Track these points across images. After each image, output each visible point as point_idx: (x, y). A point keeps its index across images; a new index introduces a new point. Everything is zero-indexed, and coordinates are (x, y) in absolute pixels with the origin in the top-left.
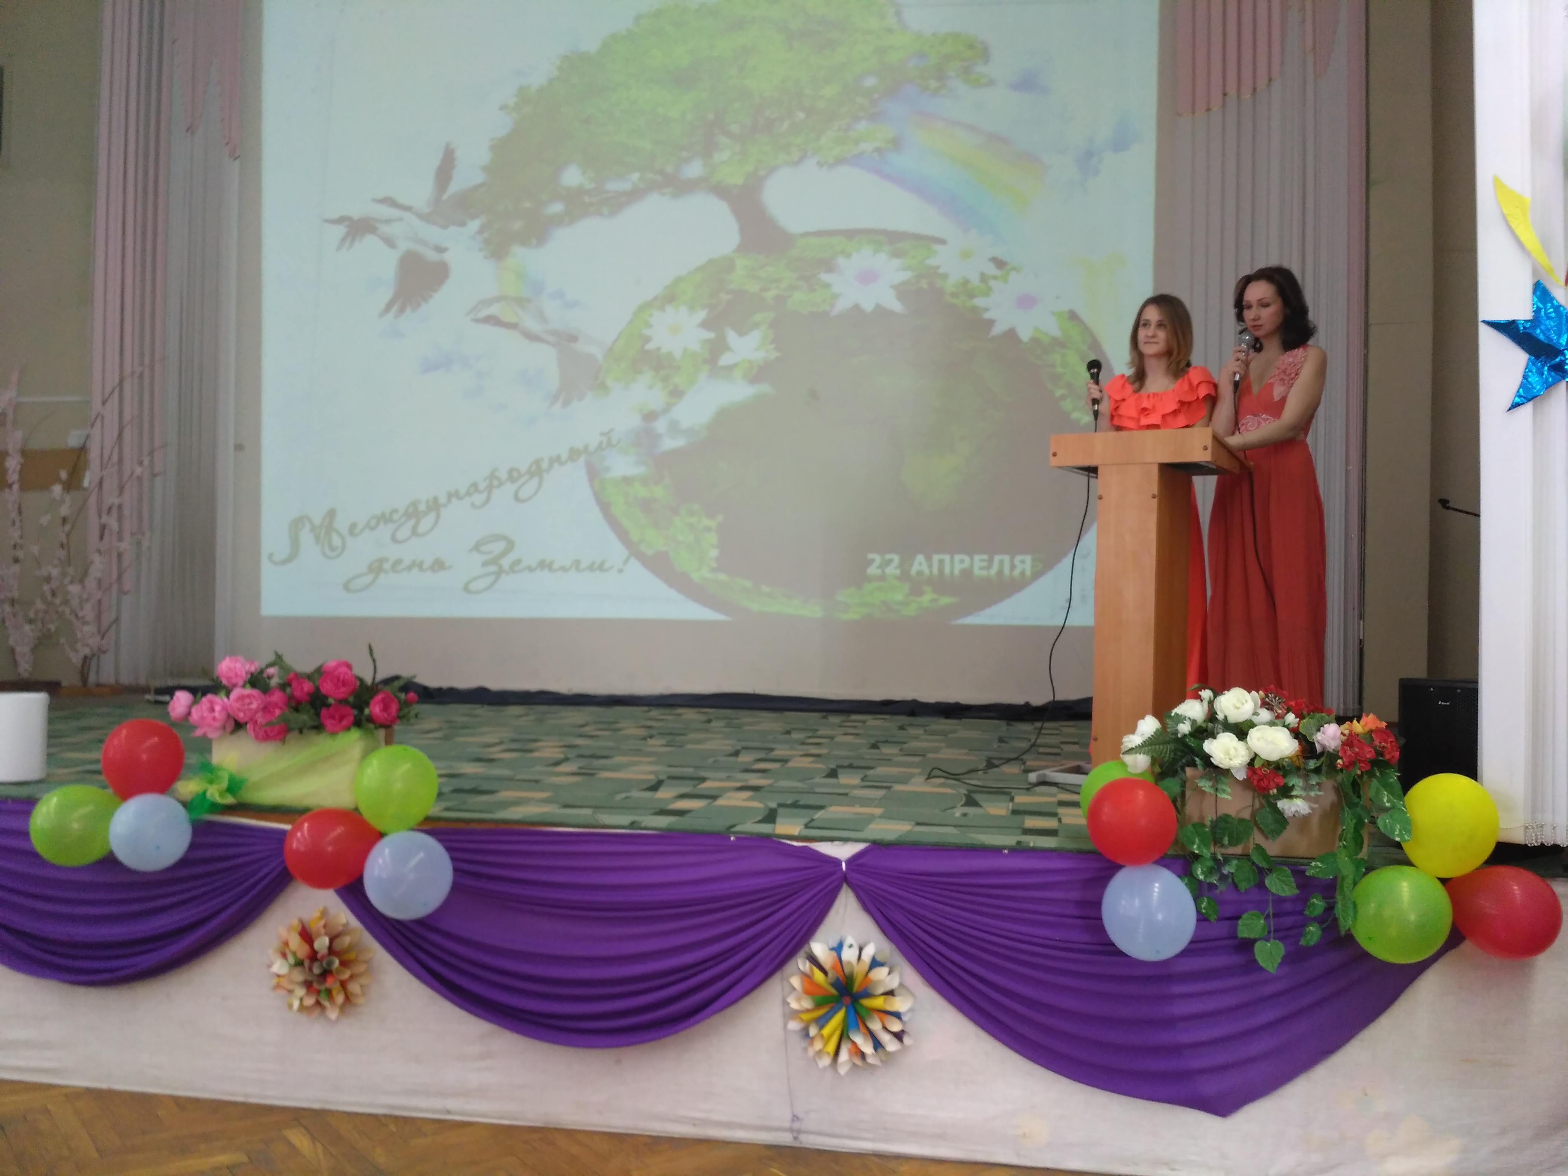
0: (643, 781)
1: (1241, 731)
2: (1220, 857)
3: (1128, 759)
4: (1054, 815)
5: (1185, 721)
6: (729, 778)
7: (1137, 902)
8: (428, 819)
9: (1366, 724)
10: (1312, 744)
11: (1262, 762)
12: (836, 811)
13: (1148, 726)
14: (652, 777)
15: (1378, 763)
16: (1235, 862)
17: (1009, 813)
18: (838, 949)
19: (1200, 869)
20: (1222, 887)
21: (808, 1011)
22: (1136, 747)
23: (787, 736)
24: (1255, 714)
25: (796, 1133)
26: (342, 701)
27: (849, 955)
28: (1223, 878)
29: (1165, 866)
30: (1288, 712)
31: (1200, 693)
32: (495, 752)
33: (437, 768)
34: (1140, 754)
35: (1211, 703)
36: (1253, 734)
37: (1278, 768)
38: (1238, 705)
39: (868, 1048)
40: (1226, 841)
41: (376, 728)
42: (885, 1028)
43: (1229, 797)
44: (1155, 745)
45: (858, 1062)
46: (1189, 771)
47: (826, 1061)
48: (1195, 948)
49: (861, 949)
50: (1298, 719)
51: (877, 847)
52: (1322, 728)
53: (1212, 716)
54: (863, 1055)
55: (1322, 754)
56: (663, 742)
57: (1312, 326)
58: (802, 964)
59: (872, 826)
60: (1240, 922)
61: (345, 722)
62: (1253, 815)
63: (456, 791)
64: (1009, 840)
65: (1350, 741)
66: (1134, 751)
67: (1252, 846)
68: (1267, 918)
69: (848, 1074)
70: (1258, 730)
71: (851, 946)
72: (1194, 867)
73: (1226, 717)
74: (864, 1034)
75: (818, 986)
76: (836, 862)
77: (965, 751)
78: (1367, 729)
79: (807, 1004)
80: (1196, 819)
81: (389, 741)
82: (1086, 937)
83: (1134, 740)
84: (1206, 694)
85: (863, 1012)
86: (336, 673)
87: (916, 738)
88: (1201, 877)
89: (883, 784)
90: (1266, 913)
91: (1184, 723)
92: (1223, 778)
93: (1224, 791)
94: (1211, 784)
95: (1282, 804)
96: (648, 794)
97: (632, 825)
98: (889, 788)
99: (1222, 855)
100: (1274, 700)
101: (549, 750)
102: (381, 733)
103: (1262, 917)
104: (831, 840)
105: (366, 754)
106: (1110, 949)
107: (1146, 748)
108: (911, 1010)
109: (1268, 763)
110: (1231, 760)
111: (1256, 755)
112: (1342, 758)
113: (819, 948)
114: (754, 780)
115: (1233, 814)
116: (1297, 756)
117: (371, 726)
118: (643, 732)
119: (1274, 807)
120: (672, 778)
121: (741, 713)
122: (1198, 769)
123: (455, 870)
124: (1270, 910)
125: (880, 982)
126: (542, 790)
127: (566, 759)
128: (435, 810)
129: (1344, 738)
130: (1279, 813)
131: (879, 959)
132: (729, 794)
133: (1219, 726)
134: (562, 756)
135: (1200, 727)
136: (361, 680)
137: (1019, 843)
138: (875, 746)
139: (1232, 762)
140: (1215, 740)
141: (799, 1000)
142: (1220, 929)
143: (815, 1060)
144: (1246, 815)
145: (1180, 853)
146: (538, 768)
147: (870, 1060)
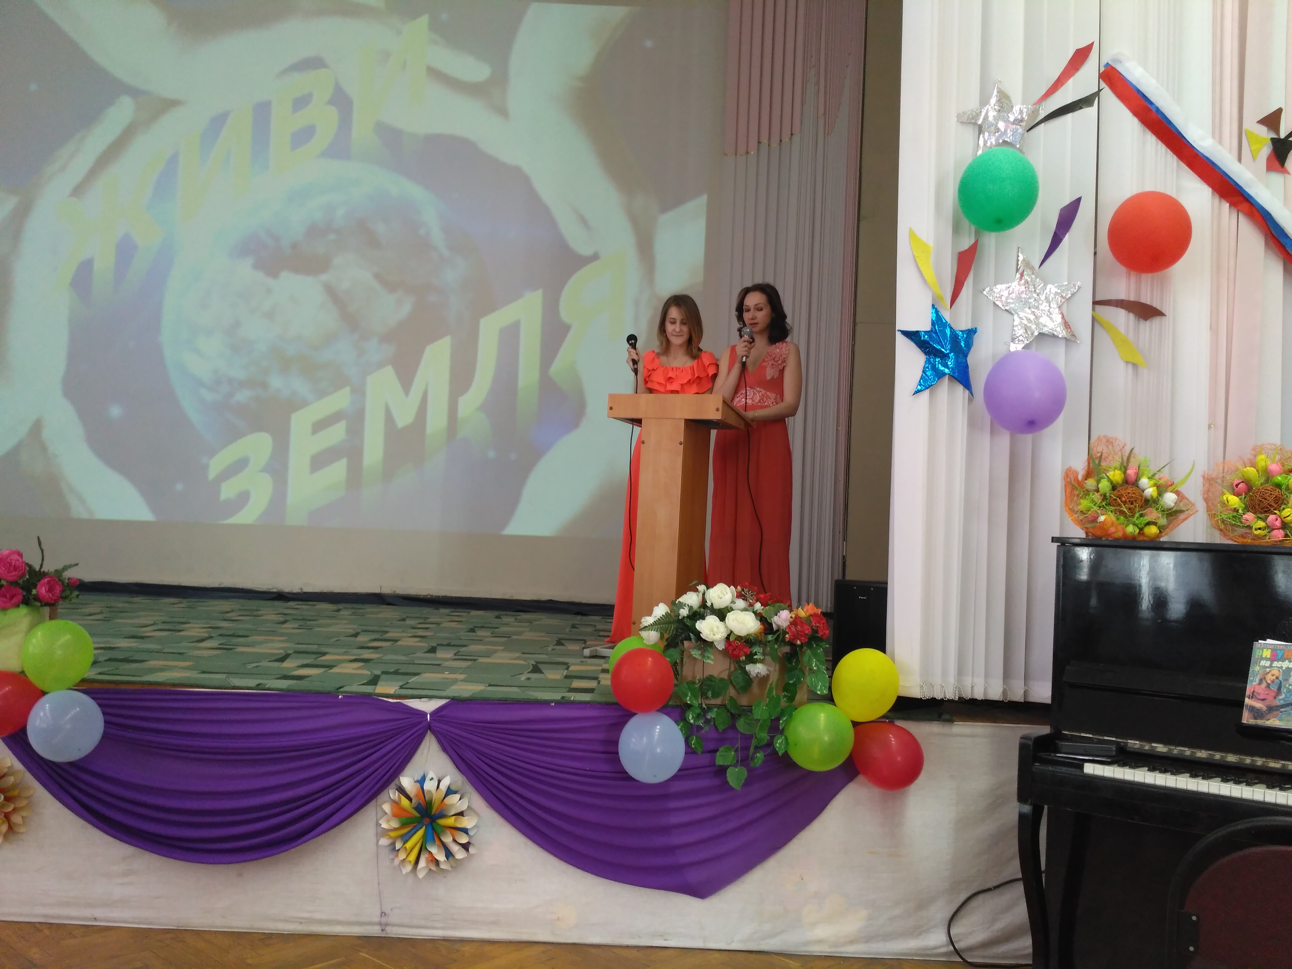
0: (273, 654)
1: (722, 614)
2: (704, 706)
3: (644, 634)
4: (596, 678)
5: (684, 607)
6: (346, 653)
7: (645, 739)
8: (84, 681)
9: (807, 611)
10: (770, 625)
11: (736, 637)
12: (428, 677)
13: (661, 610)
14: (282, 651)
15: (814, 639)
16: (716, 710)
17: (562, 678)
18: (422, 781)
19: (691, 715)
20: (707, 728)
21: (395, 829)
22: (649, 625)
23: (403, 622)
24: (733, 602)
25: (383, 926)
26: (14, 583)
27: (429, 786)
28: (707, 721)
29: (667, 714)
30: (757, 602)
31: (697, 587)
32: (147, 631)
33: (94, 643)
34: (652, 631)
35: (704, 594)
36: (730, 616)
37: (748, 641)
38: (721, 596)
39: (441, 857)
40: (710, 694)
41: (42, 606)
42: (455, 841)
43: (712, 662)
44: (663, 624)
45: (434, 868)
46: (686, 643)
47: (408, 868)
48: (683, 773)
49: (439, 781)
50: (763, 607)
51: (455, 702)
52: (778, 613)
53: (704, 604)
54: (437, 863)
55: (778, 631)
56: (296, 625)
57: (789, 328)
58: (393, 794)
59: (453, 687)
60: (718, 754)
61: (15, 600)
62: (729, 676)
63: (110, 660)
64: (557, 696)
65: (795, 622)
66: (647, 629)
67: (728, 698)
68: (736, 751)
69: (424, 877)
70: (733, 614)
71: (432, 779)
72: (687, 714)
73: (712, 604)
74: (438, 846)
75: (404, 810)
76: (423, 714)
77: (542, 634)
78: (808, 614)
79: (395, 824)
80: (690, 679)
81: (52, 617)
82: (605, 767)
83: (648, 620)
84: (702, 588)
85: (439, 830)
86: (9, 560)
87: (507, 624)
88: (692, 721)
89: (471, 658)
90: (736, 747)
91: (684, 609)
92: (709, 649)
93: (709, 658)
94: (700, 652)
95: (749, 667)
96: (277, 664)
97: (258, 686)
98: (475, 660)
99: (706, 705)
100: (748, 593)
101: (195, 630)
102: (47, 610)
103: (733, 750)
104: (420, 697)
105: (33, 626)
106: (626, 777)
107: (657, 626)
108: (476, 826)
109: (739, 638)
110: (714, 635)
111: (731, 632)
112: (788, 634)
113: (406, 781)
114: (366, 654)
115: (716, 675)
116: (760, 633)
117: (38, 604)
118: (281, 619)
119: (744, 669)
120: (298, 652)
121: (366, 606)
122: (692, 642)
123: (106, 722)
124: (739, 745)
125: (452, 805)
126: (185, 661)
127: (211, 637)
128: (92, 674)
129: (792, 620)
130: (746, 673)
131: (453, 788)
132: (343, 665)
133: (708, 611)
134: (206, 635)
135: (696, 612)
136: (30, 566)
137: (563, 698)
138: (472, 630)
139: (714, 637)
140: (704, 621)
141: (388, 821)
142: (704, 760)
143: (400, 867)
144: (725, 675)
145: (678, 704)
146: (184, 644)
147: (443, 866)
